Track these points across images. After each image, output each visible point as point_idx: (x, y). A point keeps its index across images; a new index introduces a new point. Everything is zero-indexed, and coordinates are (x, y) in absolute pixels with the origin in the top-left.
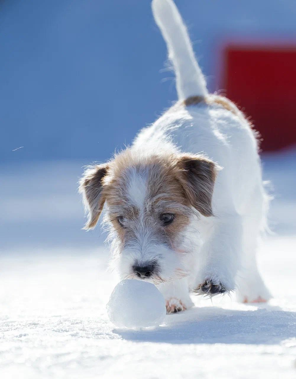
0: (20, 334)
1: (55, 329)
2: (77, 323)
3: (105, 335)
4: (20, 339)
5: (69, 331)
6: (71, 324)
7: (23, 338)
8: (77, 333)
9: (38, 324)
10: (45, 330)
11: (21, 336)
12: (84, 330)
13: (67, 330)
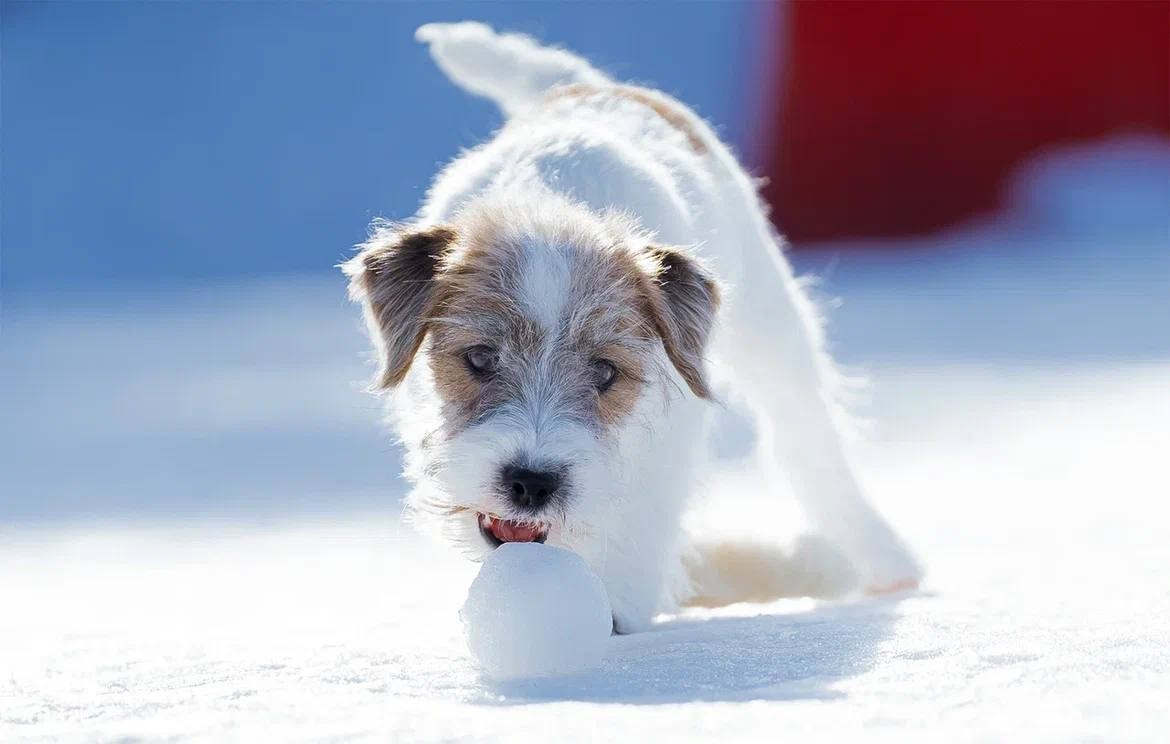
0: (235, 690)
1: (328, 676)
2: (386, 662)
3: (461, 688)
4: (236, 702)
5: (364, 680)
6: (372, 664)
7: (243, 701)
8: (385, 685)
9: (283, 667)
10: (301, 678)
11: (237, 695)
12: (404, 678)
13: (361, 678)
